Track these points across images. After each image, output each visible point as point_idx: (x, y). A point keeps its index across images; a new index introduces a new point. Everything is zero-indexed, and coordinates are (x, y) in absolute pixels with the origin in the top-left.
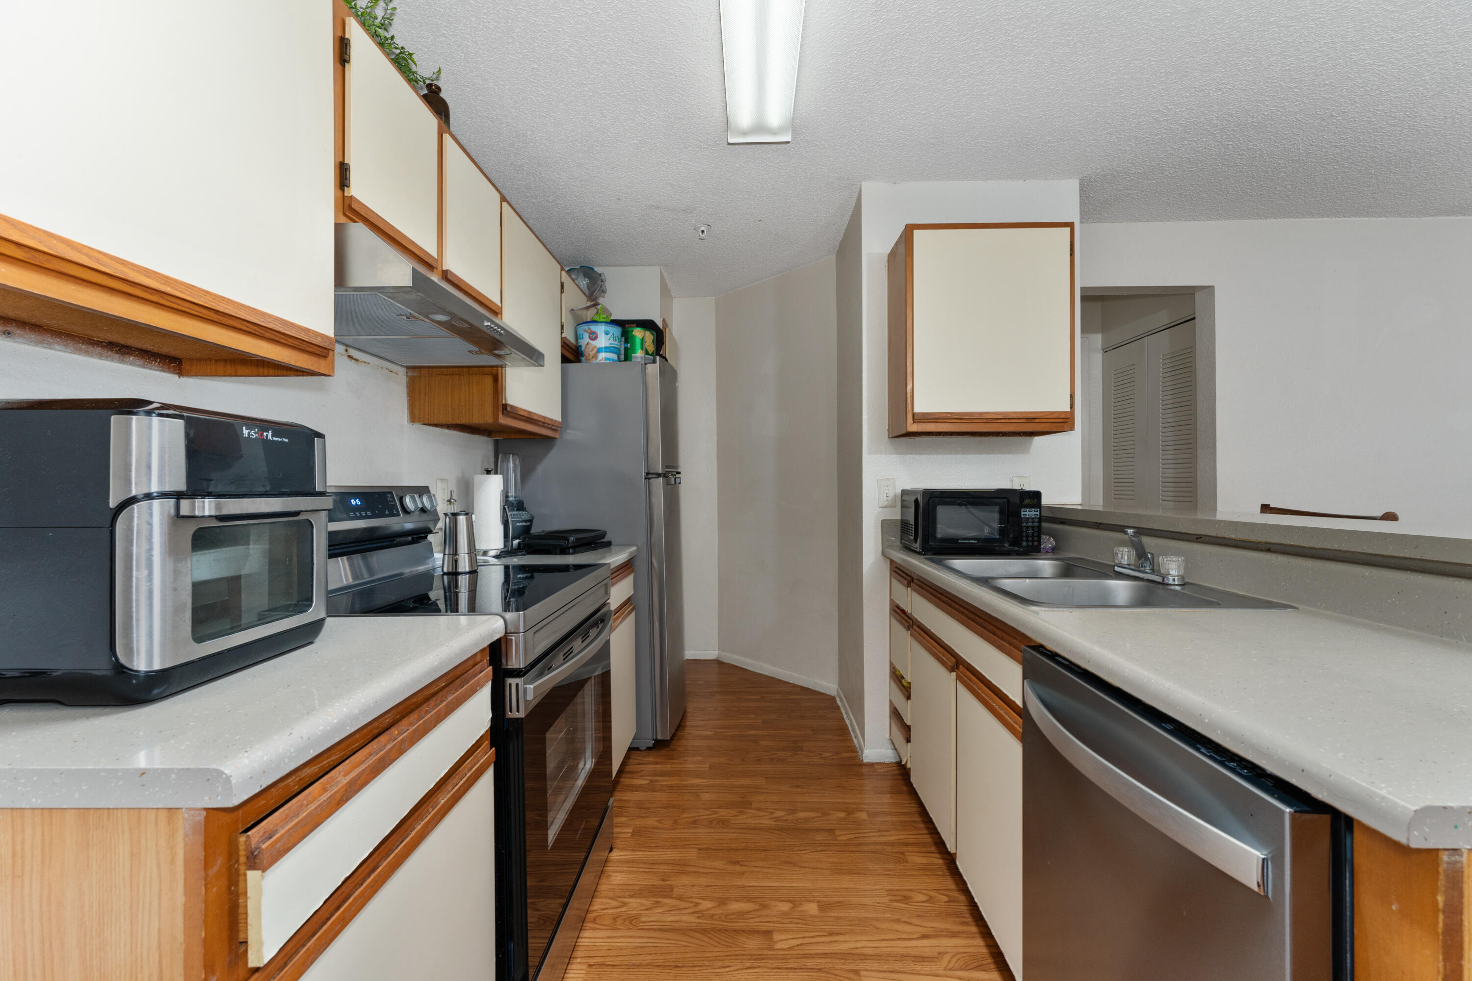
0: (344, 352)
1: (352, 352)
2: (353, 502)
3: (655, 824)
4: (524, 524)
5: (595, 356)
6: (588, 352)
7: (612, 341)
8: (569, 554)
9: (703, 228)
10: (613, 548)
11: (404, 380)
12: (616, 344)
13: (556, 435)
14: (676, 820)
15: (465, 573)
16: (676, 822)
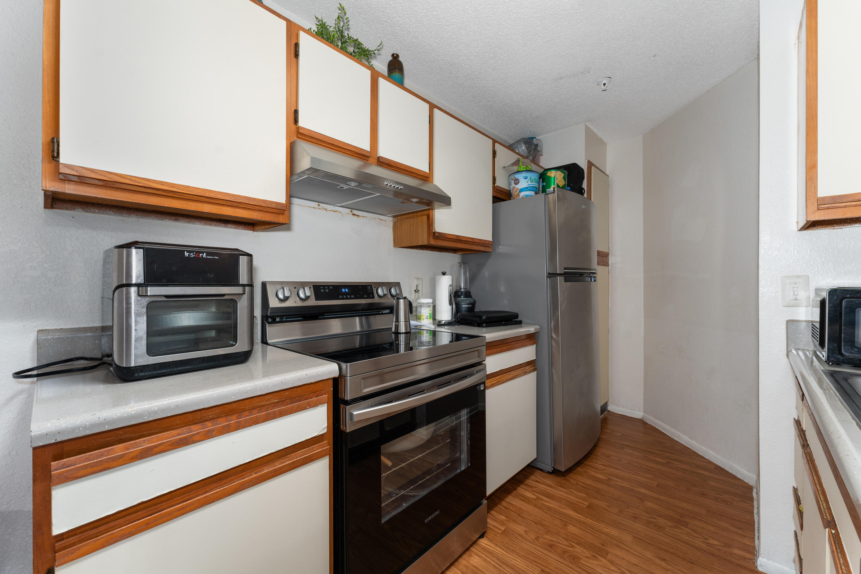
0: (350, 212)
1: (355, 212)
2: (343, 290)
3: (523, 533)
4: (467, 306)
5: (518, 195)
6: (514, 193)
7: (529, 183)
8: (483, 327)
9: (604, 82)
10: (523, 325)
11: (391, 224)
12: (536, 185)
13: (490, 250)
14: (538, 537)
15: (403, 333)
16: (537, 538)
